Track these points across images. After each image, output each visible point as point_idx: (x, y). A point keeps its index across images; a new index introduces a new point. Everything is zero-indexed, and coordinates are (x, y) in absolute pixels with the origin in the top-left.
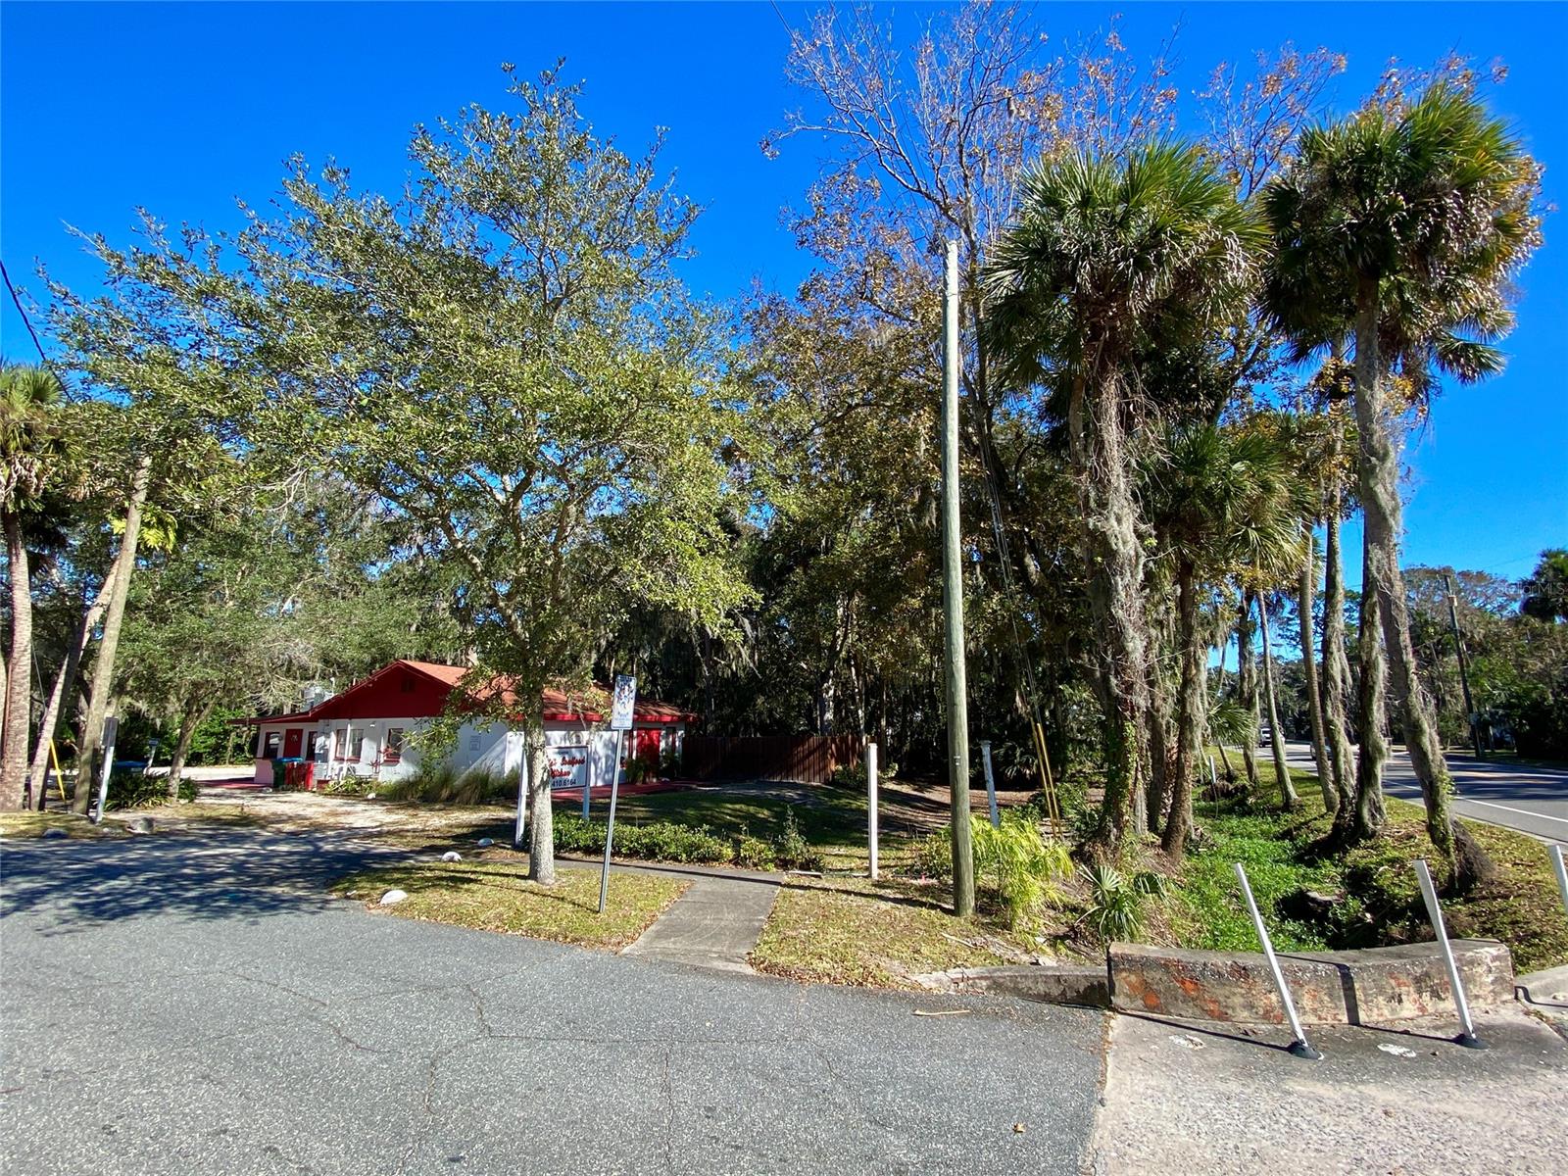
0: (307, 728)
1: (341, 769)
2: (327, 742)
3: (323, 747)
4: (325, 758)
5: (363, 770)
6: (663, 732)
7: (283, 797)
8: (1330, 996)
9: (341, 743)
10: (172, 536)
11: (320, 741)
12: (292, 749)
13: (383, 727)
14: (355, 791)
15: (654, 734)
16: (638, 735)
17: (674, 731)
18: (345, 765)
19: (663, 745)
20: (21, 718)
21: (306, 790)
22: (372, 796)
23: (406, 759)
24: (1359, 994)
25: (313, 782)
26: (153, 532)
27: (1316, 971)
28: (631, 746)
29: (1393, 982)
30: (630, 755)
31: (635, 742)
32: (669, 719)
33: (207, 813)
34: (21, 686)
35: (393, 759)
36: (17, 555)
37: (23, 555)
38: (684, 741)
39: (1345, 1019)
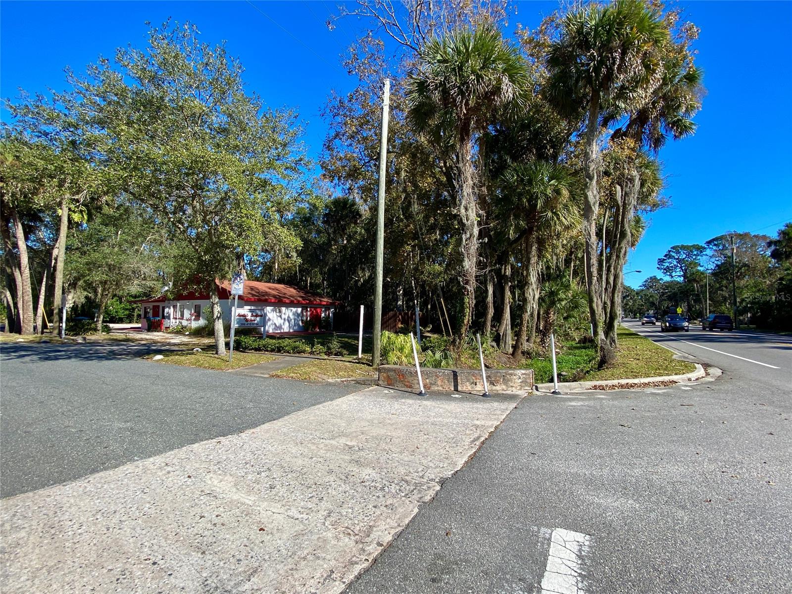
0: (161, 305)
1: (176, 322)
2: (170, 311)
3: (168, 313)
4: (169, 318)
5: (185, 323)
6: (323, 309)
7: (149, 333)
8: (448, 381)
9: (175, 311)
10: (86, 217)
11: (166, 310)
12: (156, 314)
13: (193, 303)
14: (180, 332)
15: (319, 310)
16: (310, 310)
17: (329, 309)
18: (178, 321)
19: (323, 315)
20: (28, 295)
21: (160, 331)
22: (187, 333)
23: (203, 318)
24: (459, 381)
25: (163, 328)
26: (76, 214)
27: (444, 372)
28: (307, 315)
29: (474, 378)
30: (307, 319)
31: (309, 313)
32: (325, 303)
33: (112, 337)
34: (26, 282)
35: (197, 318)
36: (17, 225)
37: (20, 225)
38: (334, 314)
39: (453, 389)
